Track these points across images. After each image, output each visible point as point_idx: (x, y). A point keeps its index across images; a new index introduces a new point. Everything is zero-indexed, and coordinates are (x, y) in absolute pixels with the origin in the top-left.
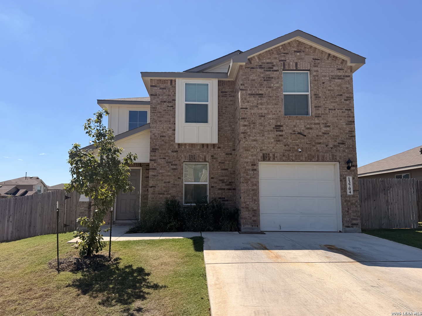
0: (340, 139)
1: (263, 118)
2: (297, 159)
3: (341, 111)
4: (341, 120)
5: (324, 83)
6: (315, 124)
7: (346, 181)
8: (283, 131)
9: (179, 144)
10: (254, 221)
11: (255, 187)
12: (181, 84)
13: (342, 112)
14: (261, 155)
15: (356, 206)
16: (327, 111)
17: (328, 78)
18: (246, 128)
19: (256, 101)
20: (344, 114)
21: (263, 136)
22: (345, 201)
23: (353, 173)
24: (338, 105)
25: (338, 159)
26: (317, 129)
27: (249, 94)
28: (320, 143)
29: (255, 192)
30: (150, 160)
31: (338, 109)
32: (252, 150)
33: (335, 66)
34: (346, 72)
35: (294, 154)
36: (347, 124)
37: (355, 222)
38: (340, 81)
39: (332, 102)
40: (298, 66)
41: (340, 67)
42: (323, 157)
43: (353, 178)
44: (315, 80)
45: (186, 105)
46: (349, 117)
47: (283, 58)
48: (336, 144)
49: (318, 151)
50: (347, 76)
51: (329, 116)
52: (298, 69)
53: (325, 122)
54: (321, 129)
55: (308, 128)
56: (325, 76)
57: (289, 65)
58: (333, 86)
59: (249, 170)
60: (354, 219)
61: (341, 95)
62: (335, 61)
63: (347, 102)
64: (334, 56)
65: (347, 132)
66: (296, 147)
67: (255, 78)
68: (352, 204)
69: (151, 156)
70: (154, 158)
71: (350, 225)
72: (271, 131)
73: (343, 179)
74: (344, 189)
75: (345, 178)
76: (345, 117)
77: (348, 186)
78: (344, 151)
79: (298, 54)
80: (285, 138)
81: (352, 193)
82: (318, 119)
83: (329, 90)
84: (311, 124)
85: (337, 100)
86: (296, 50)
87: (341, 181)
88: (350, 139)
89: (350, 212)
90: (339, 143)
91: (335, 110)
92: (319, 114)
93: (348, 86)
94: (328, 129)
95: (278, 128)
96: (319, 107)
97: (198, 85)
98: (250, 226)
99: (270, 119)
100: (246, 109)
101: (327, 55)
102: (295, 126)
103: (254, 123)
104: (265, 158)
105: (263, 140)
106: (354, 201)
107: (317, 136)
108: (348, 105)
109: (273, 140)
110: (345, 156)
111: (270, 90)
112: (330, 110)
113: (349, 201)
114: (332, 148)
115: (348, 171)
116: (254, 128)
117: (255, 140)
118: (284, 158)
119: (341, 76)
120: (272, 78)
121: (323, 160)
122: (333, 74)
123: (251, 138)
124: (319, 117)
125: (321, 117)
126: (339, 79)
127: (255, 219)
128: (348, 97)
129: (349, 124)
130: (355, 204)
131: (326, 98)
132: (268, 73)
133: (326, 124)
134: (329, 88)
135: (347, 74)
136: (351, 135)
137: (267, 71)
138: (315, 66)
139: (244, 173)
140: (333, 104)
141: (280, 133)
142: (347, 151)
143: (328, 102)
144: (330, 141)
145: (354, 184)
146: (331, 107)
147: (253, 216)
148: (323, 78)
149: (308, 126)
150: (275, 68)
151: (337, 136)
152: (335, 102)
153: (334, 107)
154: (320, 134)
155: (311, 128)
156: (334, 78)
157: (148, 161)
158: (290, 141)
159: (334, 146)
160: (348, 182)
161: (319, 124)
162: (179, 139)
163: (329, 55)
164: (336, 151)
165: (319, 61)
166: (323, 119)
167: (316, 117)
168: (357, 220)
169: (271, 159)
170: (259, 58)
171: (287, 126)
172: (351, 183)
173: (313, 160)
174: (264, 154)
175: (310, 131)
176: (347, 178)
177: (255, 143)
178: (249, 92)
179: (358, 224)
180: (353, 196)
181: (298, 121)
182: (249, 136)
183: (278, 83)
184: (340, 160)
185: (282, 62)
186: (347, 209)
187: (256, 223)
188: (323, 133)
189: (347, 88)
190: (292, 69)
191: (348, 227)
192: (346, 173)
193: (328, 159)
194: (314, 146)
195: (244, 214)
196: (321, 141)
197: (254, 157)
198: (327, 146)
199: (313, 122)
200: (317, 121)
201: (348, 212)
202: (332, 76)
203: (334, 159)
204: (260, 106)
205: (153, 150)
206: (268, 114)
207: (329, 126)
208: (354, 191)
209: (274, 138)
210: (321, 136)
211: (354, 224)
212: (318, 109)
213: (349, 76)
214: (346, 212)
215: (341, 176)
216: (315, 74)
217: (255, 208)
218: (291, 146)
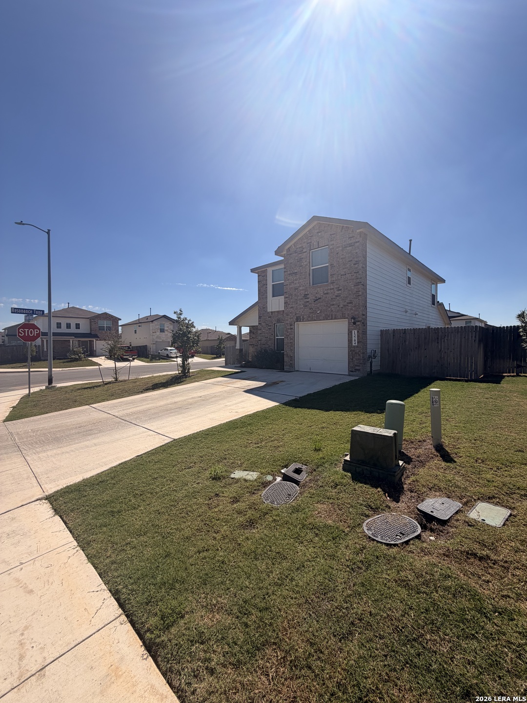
0: (349, 299)
1: (297, 290)
2: (318, 319)
3: (350, 275)
4: (350, 282)
5: (337, 253)
6: (331, 289)
7: (352, 334)
8: (308, 298)
9: (272, 312)
10: (291, 364)
11: (292, 341)
12: (270, 271)
13: (352, 275)
15: (359, 355)
16: (339, 277)
17: (341, 248)
18: (287, 299)
19: (292, 279)
20: (353, 277)
21: (297, 303)
22: (351, 351)
23: (358, 327)
24: (348, 270)
25: (347, 316)
26: (332, 293)
27: (289, 274)
28: (333, 305)
29: (292, 345)
30: (259, 324)
31: (348, 274)
32: (291, 315)
33: (347, 236)
34: (356, 238)
35: (315, 316)
36: (355, 286)
37: (357, 368)
38: (351, 248)
39: (344, 269)
40: (320, 244)
41: (351, 235)
42: (336, 315)
43: (358, 332)
44: (331, 253)
45: (273, 285)
46: (357, 279)
47: (309, 241)
48: (345, 304)
49: (332, 311)
50: (356, 242)
51: (340, 281)
52: (320, 246)
53: (338, 286)
54: (334, 293)
55: (325, 294)
56: (339, 247)
57: (313, 245)
58: (345, 254)
59: (288, 329)
60: (357, 366)
61: (351, 261)
62: (348, 231)
63: (356, 266)
64: (347, 227)
65: (355, 292)
66: (317, 310)
67: (292, 261)
68: (356, 353)
69: (259, 321)
70: (260, 322)
72: (302, 299)
73: (350, 333)
74: (350, 341)
75: (351, 332)
76: (353, 279)
77: (353, 338)
78: (352, 309)
79: (320, 234)
80: (310, 304)
81: (356, 344)
82: (333, 285)
83: (342, 258)
84: (328, 289)
85: (348, 265)
86: (318, 231)
87: (348, 334)
88: (357, 298)
89: (354, 359)
90: (348, 303)
91: (346, 274)
92: (334, 280)
93: (357, 251)
94: (340, 292)
95: (306, 296)
96: (333, 275)
97: (279, 269)
98: (289, 367)
99: (301, 290)
100: (287, 285)
101: (341, 228)
102: (317, 293)
103: (292, 295)
104: (298, 319)
105: (297, 307)
106: (357, 351)
107: (332, 299)
108: (356, 268)
109: (302, 306)
110: (352, 313)
111: (301, 268)
112: (342, 275)
113: (354, 351)
114: (342, 308)
115: (354, 326)
116: (291, 299)
117: (292, 307)
118: (309, 319)
119: (352, 243)
120: (303, 258)
121: (335, 318)
122: (345, 243)
123: (290, 306)
124: (333, 283)
125: (335, 282)
126: (350, 246)
127: (291, 362)
128: (356, 261)
129: (357, 285)
130: (358, 353)
131: (339, 266)
132: (300, 255)
133: (338, 288)
134: (342, 257)
135: (357, 240)
136: (358, 295)
137: (299, 254)
138: (331, 241)
139: (286, 331)
140: (344, 270)
141: (307, 300)
142: (354, 308)
143: (341, 269)
144: (341, 301)
145: (358, 336)
146: (343, 273)
147: (291, 360)
148: (337, 249)
149: (326, 292)
150: (304, 251)
151: (346, 297)
152: (346, 268)
153: (345, 272)
154: (334, 297)
155: (327, 293)
156: (346, 247)
158: (313, 305)
159: (344, 306)
160: (353, 335)
161: (333, 289)
162: (269, 310)
163: (343, 226)
164: (345, 309)
165: (334, 235)
166: (337, 284)
167: (331, 283)
168: (359, 366)
169: (301, 320)
170: (294, 246)
171: (312, 294)
172: (356, 336)
173: (329, 318)
174: (297, 317)
175: (327, 295)
176: (353, 331)
177: (292, 309)
178: (289, 273)
179: (360, 370)
180: (357, 347)
181: (319, 289)
182: (289, 304)
183: (306, 262)
184: (348, 317)
185: (309, 244)
186: (351, 357)
187: (292, 365)
188: (336, 296)
189: (356, 253)
190: (315, 247)
191: (352, 371)
192: (352, 328)
193: (339, 317)
194: (329, 307)
195: (286, 359)
196: (335, 303)
197: (292, 320)
198: (338, 306)
199: (329, 288)
200: (332, 287)
201: (352, 359)
202: (345, 245)
203: (343, 317)
204: (295, 282)
205: (260, 317)
206: (300, 286)
207: (341, 290)
208: (358, 342)
209: (303, 304)
210: (335, 298)
211: (357, 370)
212: (333, 277)
213: (359, 242)
214: (351, 360)
215: (348, 330)
216: (331, 247)
217: (292, 355)
218: (314, 309)
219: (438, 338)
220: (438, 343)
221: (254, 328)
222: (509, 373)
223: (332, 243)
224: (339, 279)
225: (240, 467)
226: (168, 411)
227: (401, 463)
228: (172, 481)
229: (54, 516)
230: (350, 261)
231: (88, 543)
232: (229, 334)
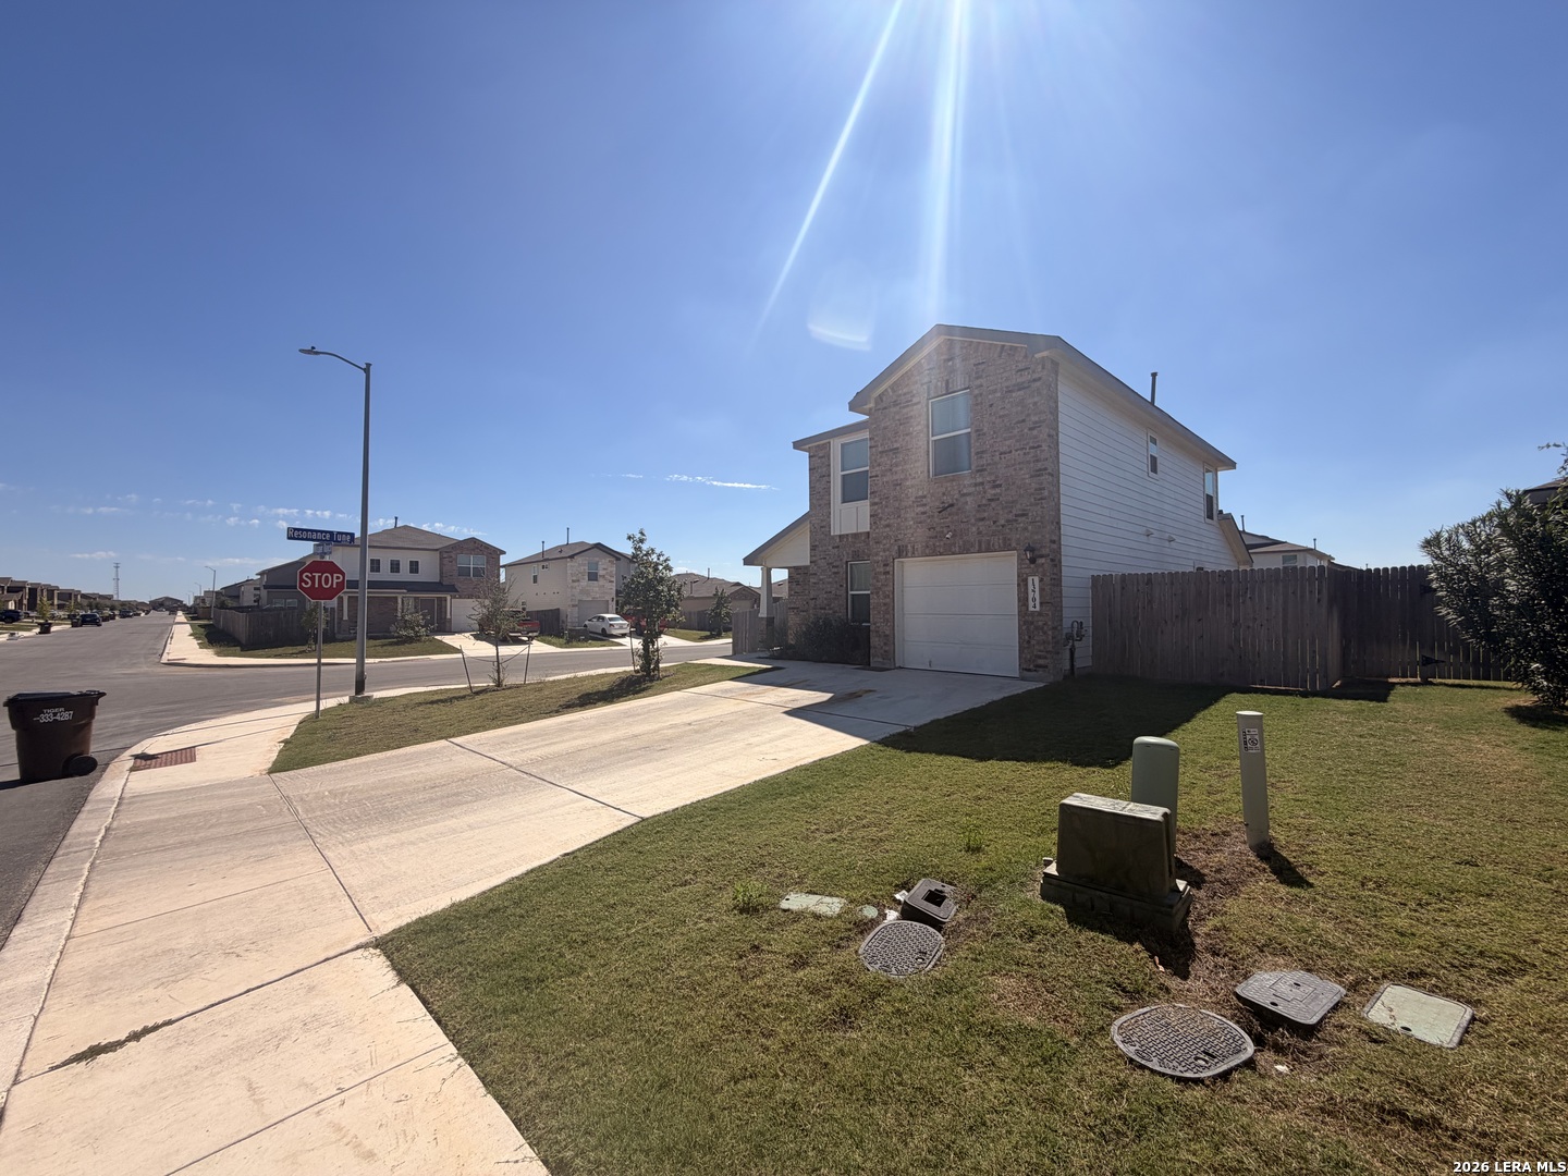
0: (1019, 506)
1: (898, 488)
2: (948, 550)
3: (1020, 452)
4: (1021, 469)
5: (991, 406)
6: (976, 485)
7: (1026, 585)
8: (926, 505)
9: (840, 536)
10: (885, 651)
11: (889, 600)
12: (836, 445)
13: (1025, 454)
14: (896, 548)
15: (1045, 633)
16: (997, 458)
17: (999, 395)
18: (876, 507)
19: (889, 462)
20: (1028, 458)
21: (899, 517)
22: (1025, 622)
23: (1041, 569)
24: (1017, 441)
25: (1014, 545)
26: (979, 493)
27: (882, 452)
28: (983, 519)
29: (889, 609)
30: (811, 562)
31: (1016, 450)
32: (884, 542)
33: (1014, 367)
34: (1034, 372)
35: (942, 543)
36: (1032, 477)
37: (1041, 662)
38: (1021, 393)
39: (1006, 440)
40: (951, 385)
41: (1021, 366)
42: (989, 541)
43: (1041, 580)
44: (977, 405)
45: (844, 476)
46: (1037, 461)
48: (1011, 517)
49: (980, 533)
50: (1035, 380)
51: (999, 466)
52: (950, 390)
53: (993, 478)
54: (985, 492)
55: (964, 495)
56: (995, 391)
57: (936, 387)
58: (1009, 406)
59: (880, 573)
60: (1040, 657)
61: (1023, 421)
62: (1014, 355)
63: (1035, 432)
64: (1011, 348)
65: (1032, 491)
66: (945, 530)
67: (888, 423)
68: (1037, 628)
69: (811, 556)
70: (814, 559)
71: (1031, 666)
72: (910, 507)
73: (1022, 583)
74: (1023, 601)
75: (1025, 581)
76: (1029, 462)
77: (1031, 595)
78: (1026, 529)
79: (950, 363)
80: (929, 517)
81: (1038, 609)
82: (981, 475)
83: (1000, 417)
84: (970, 485)
85: (1015, 432)
86: (945, 357)
87: (1019, 585)
89: (1033, 642)
90: (1016, 516)
91: (1010, 452)
92: (983, 465)
93: (1036, 399)
94: (998, 490)
95: (920, 500)
96: (983, 452)
97: (856, 442)
98: (880, 660)
99: (908, 487)
100: (877, 476)
101: (999, 349)
102: (944, 494)
103: (887, 498)
104: (902, 552)
105: (898, 524)
106: (1040, 623)
107: (979, 506)
108: (1036, 437)
109: (911, 523)
110: (1026, 538)
111: (908, 438)
112: (1001, 454)
113: (1032, 623)
114: (1003, 526)
115: (1032, 566)
116: (886, 507)
117: (888, 526)
118: (927, 551)
119: (1023, 383)
120: (912, 417)
121: (988, 550)
122: (1007, 384)
123: (883, 522)
124: (982, 471)
125: (985, 470)
126: (1019, 390)
127: (887, 648)
128: (1036, 422)
130: (1042, 629)
131: (995, 433)
132: (905, 411)
133: (994, 481)
134: (1001, 413)
135: (1036, 376)
136: (1039, 497)
137: (904, 407)
138: (977, 378)
139: (874, 578)
140: (1007, 443)
141: (922, 509)
142: (1030, 528)
143: (999, 440)
144: (1001, 512)
145: (1042, 590)
146: (1005, 449)
147: (885, 644)
148: (990, 397)
149: (965, 491)
150: (915, 399)
151: (1013, 502)
152: (1010, 438)
153: (1009, 446)
154: (984, 502)
155: (969, 494)
156: (1010, 391)
157: (808, 563)
158: (936, 520)
159: (1008, 521)
160: (1030, 587)
161: (982, 484)
162: (836, 531)
163: (1003, 346)
164: (1011, 529)
165: (983, 366)
166: (990, 474)
167: (978, 471)
168: (1046, 658)
169: (910, 555)
170: (894, 391)
171: (933, 495)
172: (1037, 590)
173: (972, 550)
174: (899, 547)
175: (968, 498)
176: (1030, 579)
177: (888, 529)
178: (880, 449)
179: (1046, 667)
180: (1040, 614)
181: (949, 484)
182: (881, 519)
183: (919, 423)
184: (1018, 547)
185: (925, 386)
186: (1027, 638)
187: (889, 655)
188: (989, 500)
189: (1035, 404)
190: (940, 393)
191: (1029, 670)
192: (1027, 571)
193: (997, 547)
194: (974, 525)
195: (874, 641)
196: (986, 515)
197: (887, 553)
198: (994, 522)
199: (973, 481)
200: (979, 480)
201: (1028, 642)
202: (1007, 387)
203: (1006, 547)
204: (895, 469)
205: (813, 548)
206: (907, 479)
207: (1000, 486)
208: (1041, 604)
209: (913, 519)
210: (985, 505)
211: (1040, 666)
212: (981, 458)
213: (1040, 379)
214: (1025, 644)
215: (1019, 576)
216: (976, 392)
217: (887, 633)
218: (938, 529)
219: (1229, 595)
220: (1229, 605)
221: (800, 571)
222: (1403, 677)
223: (978, 382)
224: (996, 463)
225: (799, 884)
226: (620, 754)
227: (1181, 884)
228: (650, 913)
229: (398, 985)
230: (1018, 422)
231: (483, 1050)
232: (738, 584)
